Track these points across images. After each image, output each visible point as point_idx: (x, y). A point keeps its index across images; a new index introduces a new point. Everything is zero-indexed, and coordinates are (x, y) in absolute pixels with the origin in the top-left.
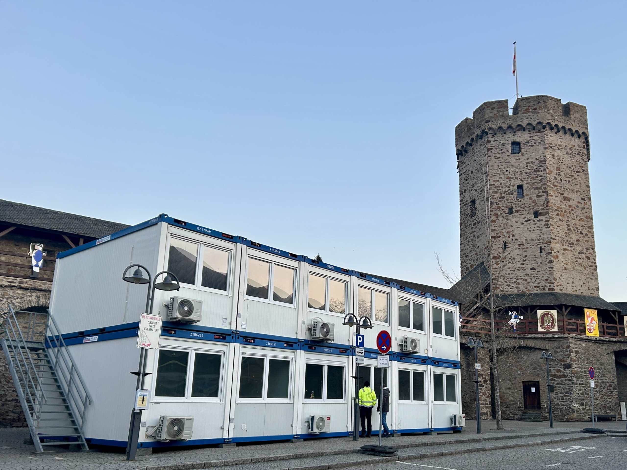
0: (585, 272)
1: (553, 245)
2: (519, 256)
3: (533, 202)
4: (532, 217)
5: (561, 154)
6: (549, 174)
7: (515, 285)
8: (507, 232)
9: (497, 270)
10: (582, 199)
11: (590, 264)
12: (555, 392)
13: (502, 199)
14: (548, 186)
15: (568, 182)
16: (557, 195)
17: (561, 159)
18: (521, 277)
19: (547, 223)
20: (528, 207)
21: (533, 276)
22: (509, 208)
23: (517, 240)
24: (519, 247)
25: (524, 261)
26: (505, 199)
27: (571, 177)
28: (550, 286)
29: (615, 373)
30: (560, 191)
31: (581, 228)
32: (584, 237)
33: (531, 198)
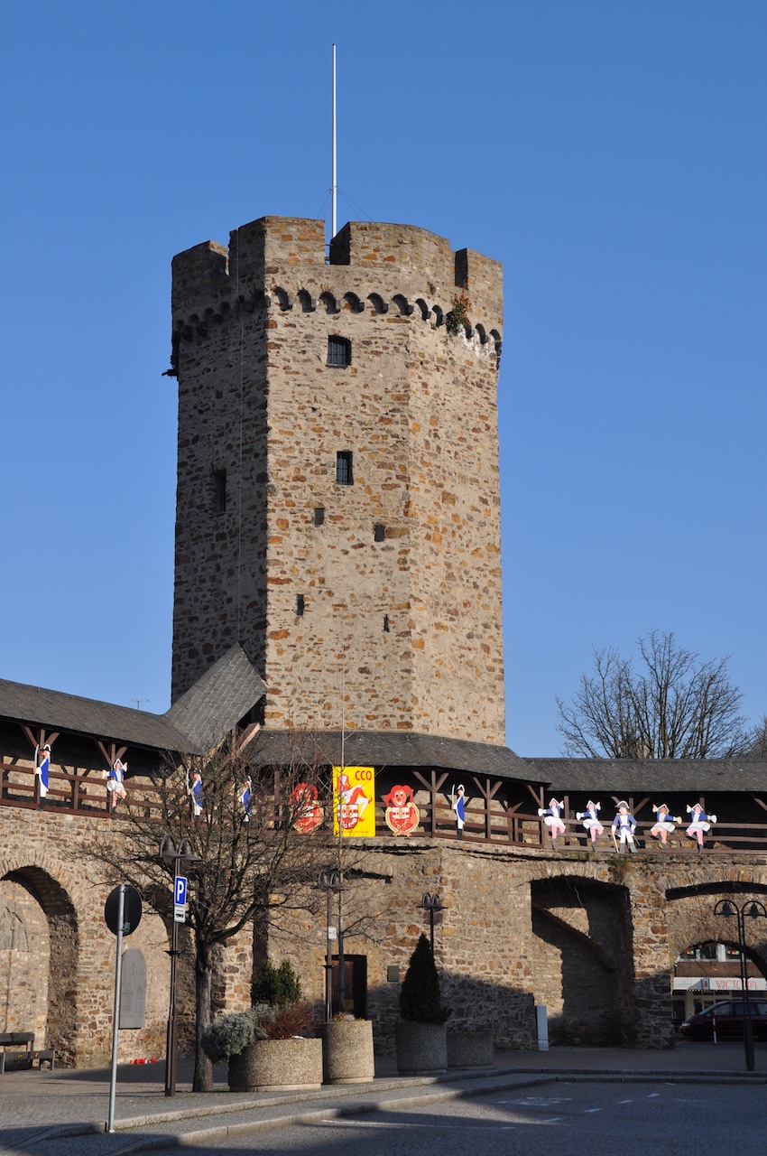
1: (413, 613)
2: (333, 635)
3: (373, 499)
4: (369, 537)
5: (441, 383)
6: (414, 432)
7: (319, 709)
8: (309, 571)
9: (278, 667)
10: (481, 499)
11: (489, 662)
12: (401, 982)
13: (299, 483)
14: (410, 463)
15: (452, 455)
16: (429, 487)
17: (442, 396)
18: (335, 688)
19: (402, 556)
20: (361, 510)
21: (363, 688)
22: (316, 509)
23: (330, 593)
24: (335, 613)
25: (346, 648)
26: (306, 484)
27: (460, 443)
28: (402, 717)
30: (435, 478)
31: (475, 573)
32: (480, 597)
33: (369, 490)
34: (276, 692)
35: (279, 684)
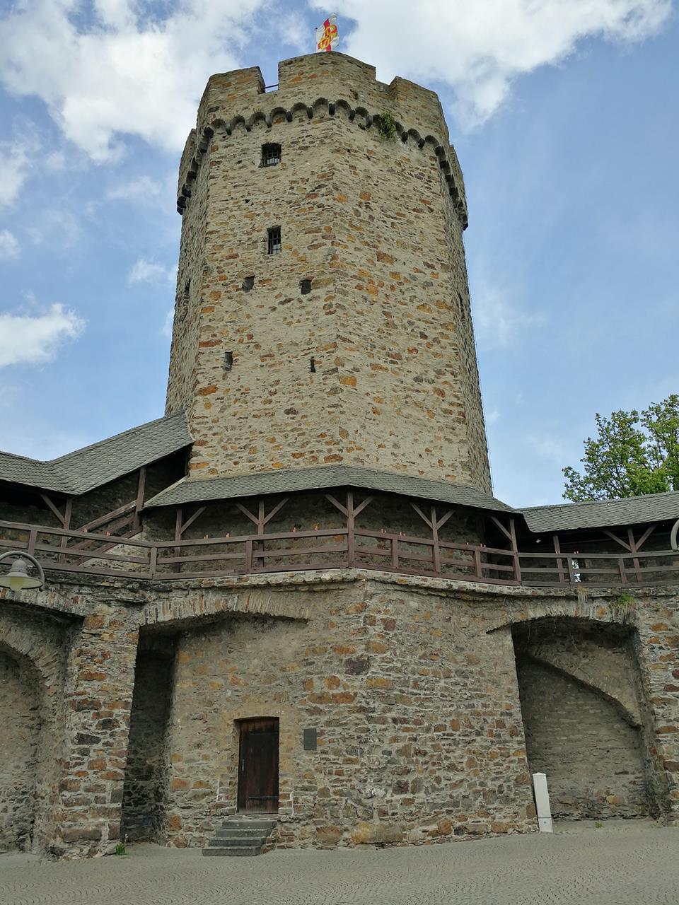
0: (433, 423)
1: (341, 353)
2: (260, 383)
3: (300, 260)
4: (296, 291)
5: (372, 169)
6: (340, 200)
7: (245, 454)
8: (238, 331)
9: (205, 420)
10: (426, 264)
11: (445, 406)
12: (319, 749)
13: (232, 260)
14: (336, 225)
15: (389, 225)
16: (360, 246)
17: (375, 179)
18: (261, 432)
19: (328, 302)
20: (289, 271)
22: (247, 278)
23: (258, 346)
24: (263, 363)
25: (272, 394)
26: (238, 259)
27: (398, 217)
28: (330, 451)
29: (515, 687)
30: (367, 239)
31: (423, 325)
32: (429, 345)
34: (202, 443)
35: (205, 435)
